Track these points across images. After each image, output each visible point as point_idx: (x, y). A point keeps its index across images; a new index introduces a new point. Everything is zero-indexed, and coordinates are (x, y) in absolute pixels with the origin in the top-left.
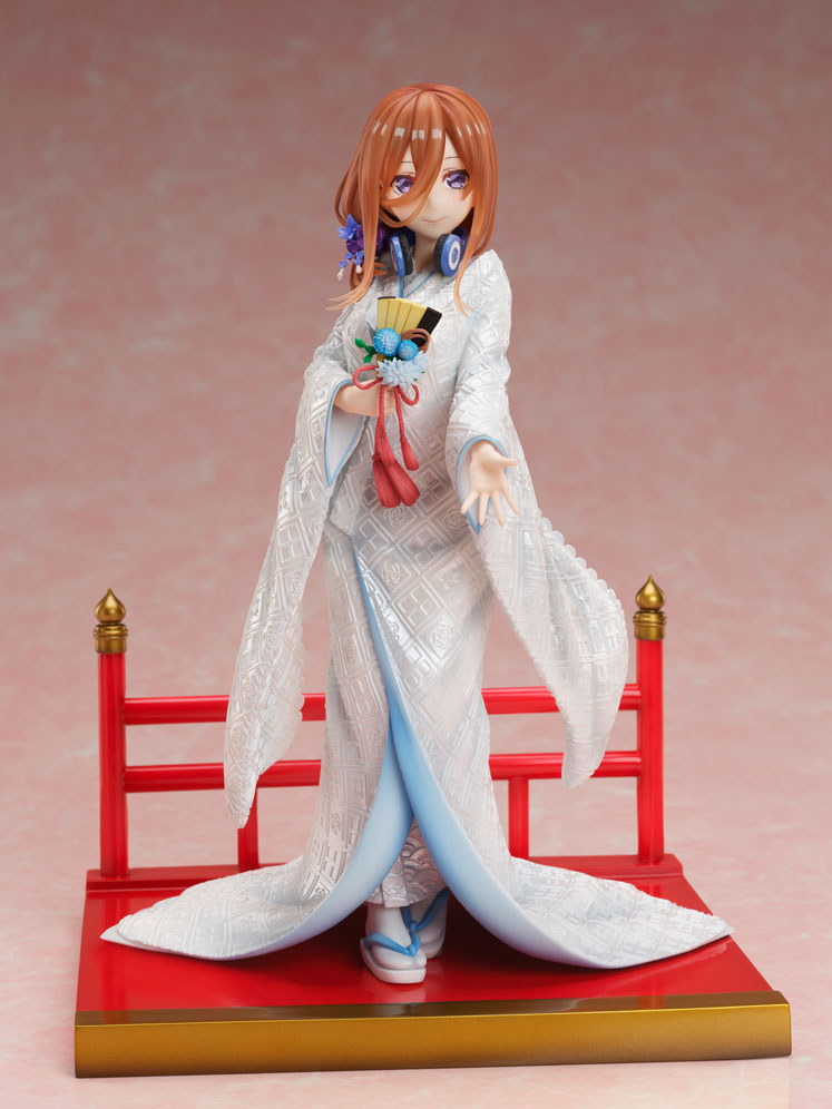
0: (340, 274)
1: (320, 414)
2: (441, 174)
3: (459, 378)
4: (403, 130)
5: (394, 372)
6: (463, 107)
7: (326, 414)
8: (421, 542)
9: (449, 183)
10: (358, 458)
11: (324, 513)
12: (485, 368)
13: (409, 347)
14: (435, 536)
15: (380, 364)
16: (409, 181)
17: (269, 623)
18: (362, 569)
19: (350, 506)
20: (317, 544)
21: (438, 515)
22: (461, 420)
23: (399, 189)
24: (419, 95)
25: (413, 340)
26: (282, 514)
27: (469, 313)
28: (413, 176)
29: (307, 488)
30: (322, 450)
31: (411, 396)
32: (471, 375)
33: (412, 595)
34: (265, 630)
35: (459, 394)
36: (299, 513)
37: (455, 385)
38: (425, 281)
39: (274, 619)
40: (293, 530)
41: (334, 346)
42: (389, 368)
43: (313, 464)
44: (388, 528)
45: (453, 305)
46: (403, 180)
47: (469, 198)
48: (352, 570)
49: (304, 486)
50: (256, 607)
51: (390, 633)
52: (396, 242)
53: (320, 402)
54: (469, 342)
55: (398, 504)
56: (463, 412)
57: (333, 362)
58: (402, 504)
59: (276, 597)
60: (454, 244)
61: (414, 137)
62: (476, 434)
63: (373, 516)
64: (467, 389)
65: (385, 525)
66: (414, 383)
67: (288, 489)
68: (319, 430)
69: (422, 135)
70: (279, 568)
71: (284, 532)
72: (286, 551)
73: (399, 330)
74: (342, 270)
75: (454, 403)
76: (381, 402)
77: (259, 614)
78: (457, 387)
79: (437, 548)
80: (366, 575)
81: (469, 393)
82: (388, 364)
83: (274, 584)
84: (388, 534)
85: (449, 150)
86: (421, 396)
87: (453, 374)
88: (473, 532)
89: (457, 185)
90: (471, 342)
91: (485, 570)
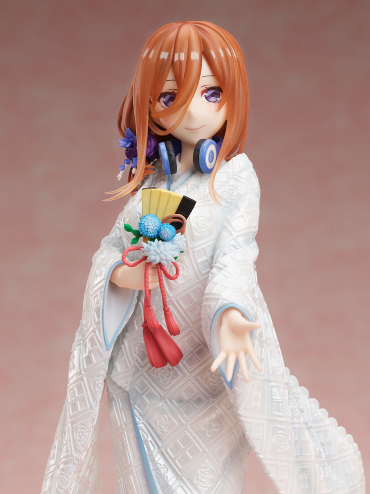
0: (120, 176)
1: (98, 290)
2: (199, 89)
3: (215, 257)
4: (167, 54)
5: (156, 251)
6: (216, 34)
7: (103, 289)
8: (185, 396)
9: (207, 98)
10: (133, 326)
11: (104, 373)
12: (237, 249)
13: (168, 230)
14: (196, 391)
15: (144, 244)
16: (172, 96)
17: (62, 466)
18: (137, 420)
19: (127, 367)
20: (99, 400)
21: (199, 374)
22: (214, 291)
23: (166, 103)
24: (180, 27)
25: (172, 224)
26: (72, 373)
27: (223, 203)
28: (176, 91)
29: (90, 352)
30: (101, 319)
31: (172, 272)
32: (225, 254)
33: (179, 441)
34: (58, 472)
35: (214, 270)
36: (83, 373)
37: (211, 263)
38: (188, 179)
39: (65, 463)
40: (79, 387)
41: (116, 235)
42: (152, 248)
43: (94, 331)
44: (158, 385)
45: (209, 196)
46: (168, 97)
47: (223, 110)
48: (130, 420)
49: (87, 350)
50: (54, 452)
51: (161, 474)
52: (162, 146)
53: (99, 279)
54: (224, 227)
55: (164, 364)
56: (216, 284)
57: (115, 248)
58: (168, 364)
59: (66, 444)
60: (210, 148)
61: (176, 59)
62: (226, 302)
63: (146, 375)
64: (221, 266)
65: (156, 383)
66: (174, 261)
67: (76, 353)
68: (98, 303)
69: (183, 57)
70: (69, 420)
71: (72, 389)
72: (74, 405)
73: (161, 215)
74: (122, 172)
75: (210, 278)
76: (146, 277)
77: (55, 458)
78: (213, 264)
79: (199, 401)
80: (141, 425)
81: (222, 269)
82: (151, 245)
83: (65, 433)
84: (159, 390)
85: (205, 69)
86: (181, 272)
87: (209, 255)
88: (227, 387)
89: (213, 99)
90: (225, 227)
91: (239, 420)
